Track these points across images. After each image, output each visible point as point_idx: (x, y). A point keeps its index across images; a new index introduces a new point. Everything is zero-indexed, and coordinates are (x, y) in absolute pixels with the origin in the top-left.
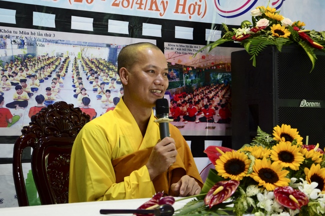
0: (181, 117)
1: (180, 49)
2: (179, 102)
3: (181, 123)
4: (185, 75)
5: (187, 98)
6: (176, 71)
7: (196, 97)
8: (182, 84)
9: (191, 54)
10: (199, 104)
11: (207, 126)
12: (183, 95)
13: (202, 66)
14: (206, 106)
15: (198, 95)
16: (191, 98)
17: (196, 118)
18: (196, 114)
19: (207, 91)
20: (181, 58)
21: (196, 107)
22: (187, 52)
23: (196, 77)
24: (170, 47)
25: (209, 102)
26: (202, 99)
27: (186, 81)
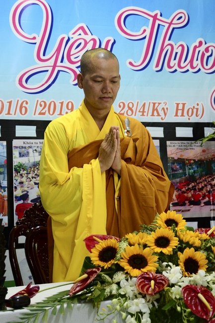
0: (187, 202)
1: (181, 146)
2: (184, 189)
3: (187, 207)
4: (187, 166)
5: (190, 186)
6: (179, 164)
7: (200, 185)
8: (185, 175)
9: (192, 149)
10: (203, 190)
11: (212, 208)
12: (187, 183)
13: (203, 158)
14: (209, 192)
15: (201, 182)
16: (195, 186)
17: (200, 203)
18: (200, 199)
19: (210, 179)
20: (183, 153)
21: (200, 193)
22: (188, 148)
23: (198, 168)
24: (172, 145)
25: (212, 188)
26: (206, 186)
27: (189, 172)
